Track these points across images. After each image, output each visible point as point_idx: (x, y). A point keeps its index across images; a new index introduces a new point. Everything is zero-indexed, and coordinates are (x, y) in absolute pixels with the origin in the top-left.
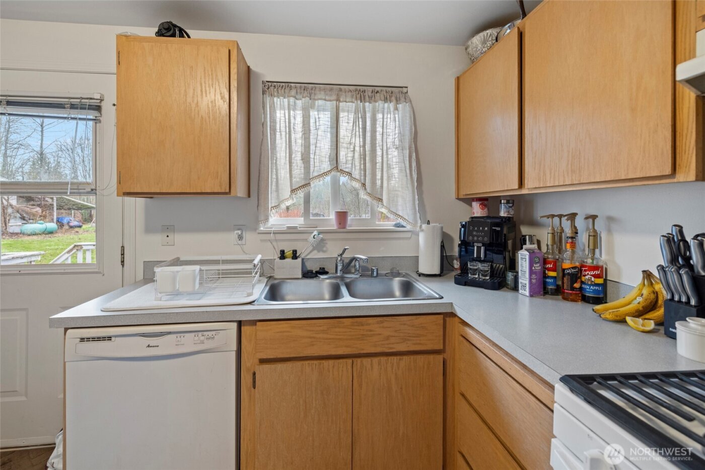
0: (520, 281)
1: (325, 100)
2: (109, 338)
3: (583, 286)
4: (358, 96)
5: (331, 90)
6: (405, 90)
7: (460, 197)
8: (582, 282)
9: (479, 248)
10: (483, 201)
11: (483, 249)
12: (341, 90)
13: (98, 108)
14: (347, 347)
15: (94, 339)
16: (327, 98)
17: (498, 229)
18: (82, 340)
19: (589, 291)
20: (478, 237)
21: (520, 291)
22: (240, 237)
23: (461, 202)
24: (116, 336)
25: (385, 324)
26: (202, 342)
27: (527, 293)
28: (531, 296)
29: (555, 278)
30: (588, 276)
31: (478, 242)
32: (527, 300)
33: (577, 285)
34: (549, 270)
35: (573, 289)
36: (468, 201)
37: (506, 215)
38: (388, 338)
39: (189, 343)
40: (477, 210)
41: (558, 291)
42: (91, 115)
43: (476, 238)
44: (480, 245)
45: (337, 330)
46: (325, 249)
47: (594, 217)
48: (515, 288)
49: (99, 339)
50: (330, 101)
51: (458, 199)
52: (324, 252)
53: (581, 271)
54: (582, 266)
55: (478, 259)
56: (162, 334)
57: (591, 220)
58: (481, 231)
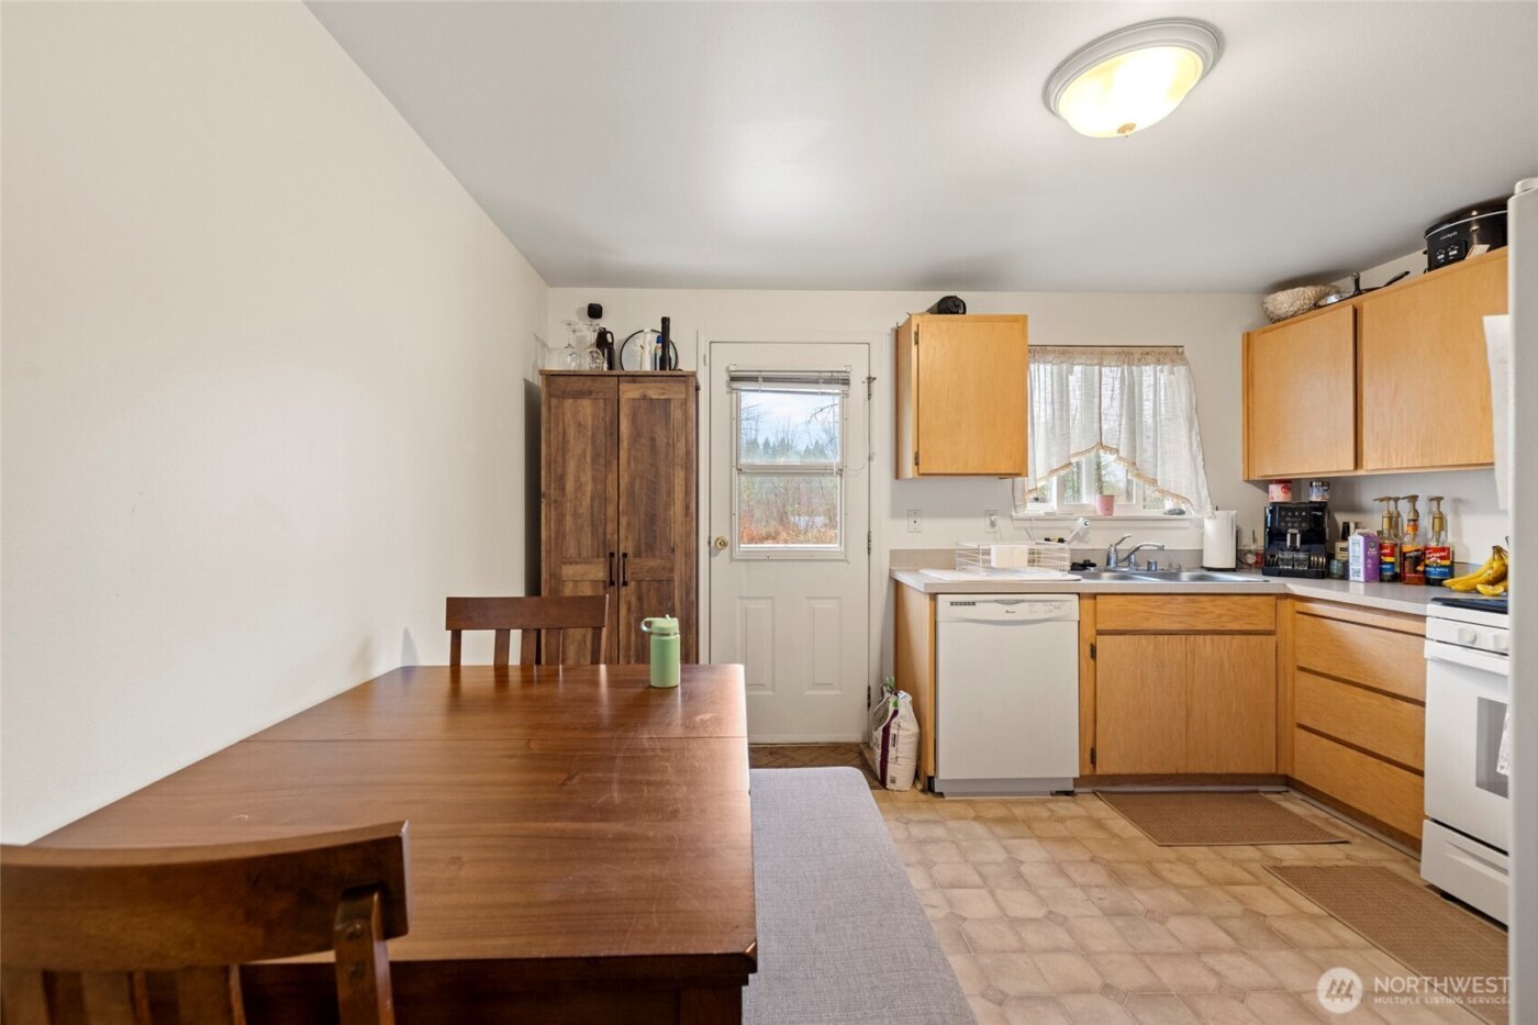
0: (1351, 567)
1: (1086, 365)
2: (974, 604)
3: (1428, 569)
4: (1126, 359)
5: (1092, 353)
6: (1180, 350)
7: (1252, 478)
8: (1426, 566)
9: (1293, 536)
10: (1286, 483)
11: (1298, 536)
12: (1103, 353)
13: (846, 382)
14: (1181, 622)
15: (961, 604)
16: (1089, 362)
17: (1320, 514)
18: (952, 604)
19: (1434, 573)
20: (1293, 522)
21: (1351, 578)
22: (993, 524)
23: (1251, 486)
24: (980, 602)
25: (1218, 603)
26: (1051, 611)
27: (1362, 578)
28: (1367, 581)
29: (1392, 563)
30: (1433, 559)
31: (1293, 527)
32: (1362, 586)
33: (1420, 568)
34: (1385, 555)
35: (1416, 572)
36: (1264, 484)
37: (1319, 500)
38: (1220, 616)
39: (1040, 610)
40: (1278, 494)
41: (1397, 578)
42: (837, 389)
43: (1290, 525)
44: (1295, 531)
45: (1171, 606)
46: (1086, 539)
47: (1439, 499)
48: (1344, 576)
49: (965, 604)
50: (1091, 365)
51: (1248, 481)
52: (1086, 542)
53: (1424, 554)
54: (1427, 548)
55: (1294, 549)
56: (1018, 602)
57: (1435, 503)
58: (1297, 517)
